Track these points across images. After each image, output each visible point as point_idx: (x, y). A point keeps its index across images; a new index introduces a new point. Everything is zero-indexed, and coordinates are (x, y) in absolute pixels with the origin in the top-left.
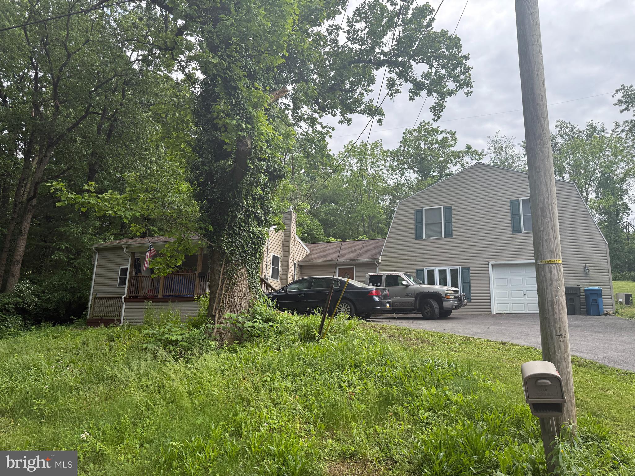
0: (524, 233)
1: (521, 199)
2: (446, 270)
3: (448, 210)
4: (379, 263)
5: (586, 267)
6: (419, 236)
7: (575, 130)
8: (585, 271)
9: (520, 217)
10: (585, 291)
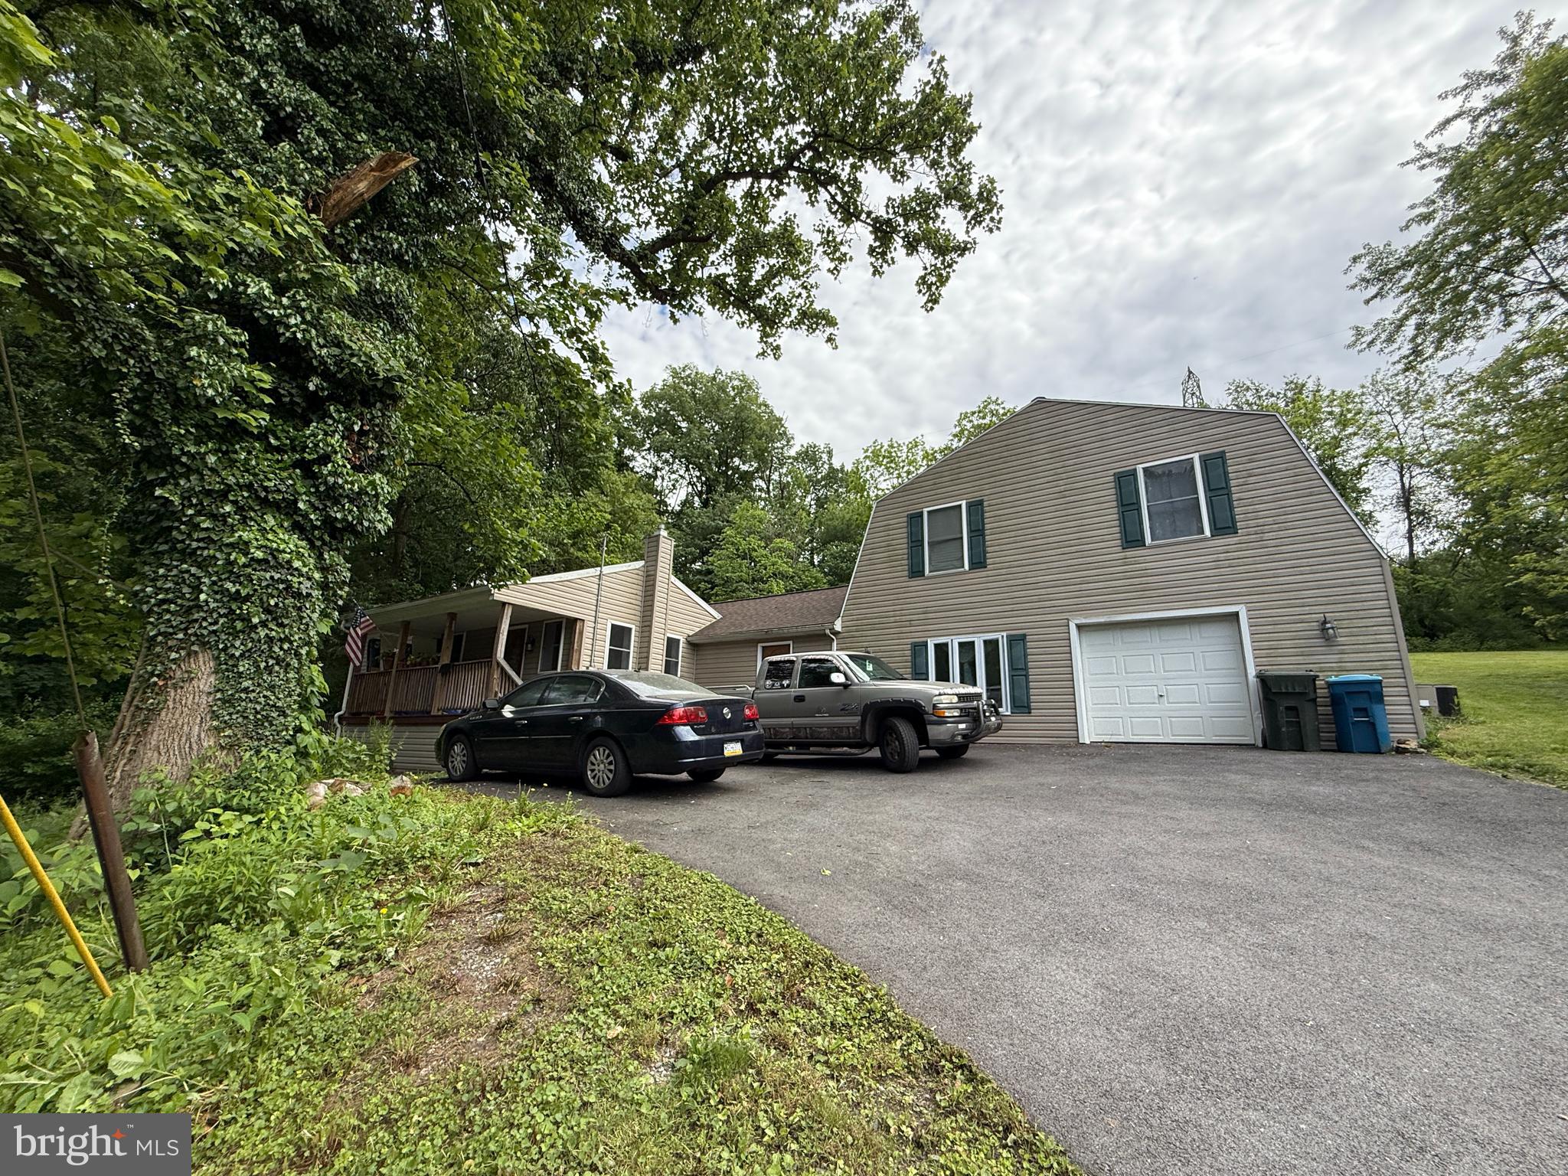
0: (1150, 547)
1: (1140, 468)
2: (973, 643)
3: (976, 508)
4: (836, 633)
5: (1325, 622)
6: (916, 572)
7: (1263, 393)
8: (1325, 632)
9: (1139, 509)
10: (1330, 685)
